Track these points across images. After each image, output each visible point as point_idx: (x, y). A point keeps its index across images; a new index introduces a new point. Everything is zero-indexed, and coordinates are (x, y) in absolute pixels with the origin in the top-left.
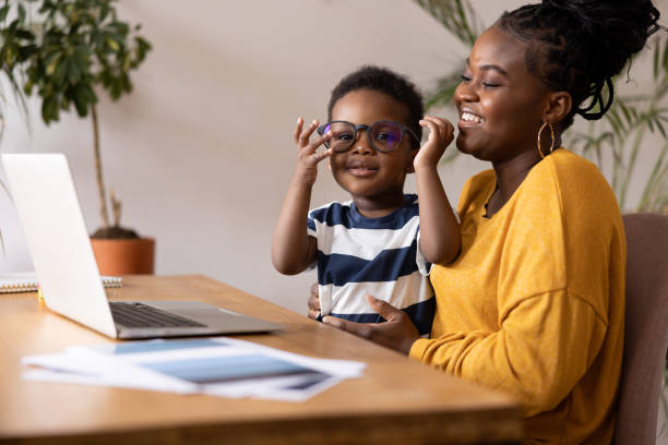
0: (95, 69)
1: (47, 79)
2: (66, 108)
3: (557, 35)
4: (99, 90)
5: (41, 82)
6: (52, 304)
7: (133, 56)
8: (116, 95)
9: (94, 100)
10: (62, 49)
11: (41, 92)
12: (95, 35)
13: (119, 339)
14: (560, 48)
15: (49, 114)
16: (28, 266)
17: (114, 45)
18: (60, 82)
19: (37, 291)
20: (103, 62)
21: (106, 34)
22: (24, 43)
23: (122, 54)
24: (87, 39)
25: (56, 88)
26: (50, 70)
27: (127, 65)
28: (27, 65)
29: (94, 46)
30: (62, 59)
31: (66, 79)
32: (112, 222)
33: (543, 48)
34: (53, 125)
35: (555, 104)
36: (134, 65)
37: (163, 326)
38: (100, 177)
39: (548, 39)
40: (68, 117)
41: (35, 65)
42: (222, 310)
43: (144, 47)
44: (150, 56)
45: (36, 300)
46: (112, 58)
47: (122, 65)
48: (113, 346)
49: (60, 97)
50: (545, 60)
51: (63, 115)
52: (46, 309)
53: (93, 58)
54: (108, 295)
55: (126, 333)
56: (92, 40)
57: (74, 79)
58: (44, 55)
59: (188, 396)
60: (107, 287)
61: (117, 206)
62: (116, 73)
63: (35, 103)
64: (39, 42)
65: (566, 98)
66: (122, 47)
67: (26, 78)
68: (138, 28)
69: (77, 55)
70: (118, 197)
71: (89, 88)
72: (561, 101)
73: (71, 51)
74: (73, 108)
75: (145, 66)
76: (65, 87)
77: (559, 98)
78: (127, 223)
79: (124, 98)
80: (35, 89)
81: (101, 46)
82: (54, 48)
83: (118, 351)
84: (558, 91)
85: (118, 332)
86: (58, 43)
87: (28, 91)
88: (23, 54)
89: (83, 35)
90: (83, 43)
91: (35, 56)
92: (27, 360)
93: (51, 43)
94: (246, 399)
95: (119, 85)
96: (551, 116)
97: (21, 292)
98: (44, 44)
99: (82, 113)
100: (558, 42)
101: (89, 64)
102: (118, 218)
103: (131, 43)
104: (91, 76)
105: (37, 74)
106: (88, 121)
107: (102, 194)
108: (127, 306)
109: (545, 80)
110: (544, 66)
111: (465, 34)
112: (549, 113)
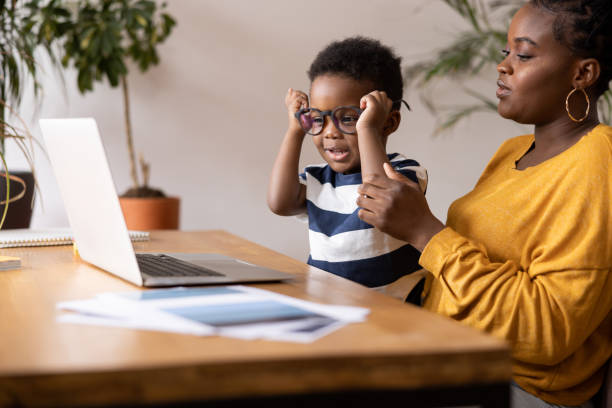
0: (126, 43)
1: (82, 53)
2: (99, 79)
3: (583, 6)
4: (130, 64)
5: (77, 55)
6: (86, 255)
7: (159, 31)
8: (144, 67)
9: (124, 71)
10: (96, 26)
11: (77, 65)
12: (125, 12)
13: (145, 287)
14: (586, 17)
15: (84, 84)
16: (64, 222)
17: (142, 21)
18: (94, 55)
19: (72, 244)
20: (133, 36)
21: (135, 11)
22: (61, 20)
23: (149, 29)
24: (118, 15)
25: (90, 61)
26: (85, 44)
27: (154, 39)
28: (63, 40)
29: (124, 22)
30: (95, 34)
31: (99, 52)
32: (141, 182)
33: (570, 19)
34: (88, 94)
35: (584, 71)
36: (161, 40)
37: (185, 275)
38: (130, 142)
39: (574, 10)
40: (102, 87)
41: (72, 39)
42: (239, 261)
43: (169, 23)
44: (175, 31)
45: (72, 252)
46: (140, 33)
47: (150, 39)
48: (139, 293)
49: (94, 69)
50: (571, 29)
51: (96, 85)
52: (80, 260)
53: (124, 33)
54: (135, 248)
55: (151, 281)
56: (122, 17)
57: (106, 53)
58: (79, 30)
59: (206, 337)
60: (134, 241)
61: (145, 168)
62: (144, 47)
63: (72, 74)
64: (74, 18)
65: (594, 64)
66: (150, 23)
67: (63, 52)
68: (164, 5)
69: (108, 30)
70: (147, 160)
71: (120, 61)
72: (590, 68)
73: (103, 26)
74: (105, 79)
75: (171, 41)
76: (98, 60)
77: (588, 65)
78: (155, 183)
79: (152, 70)
80: (72, 62)
81: (131, 23)
82: (89, 24)
83: (144, 298)
84: (586, 58)
85: (144, 280)
86: (92, 20)
87: (65, 64)
88: (60, 30)
89: (114, 12)
90: (114, 19)
91: (71, 32)
92: (62, 305)
93: (85, 20)
94: (258, 341)
95: (147, 58)
96: (580, 82)
97: (58, 245)
98: (79, 22)
99: (114, 83)
100: (584, 12)
101: (120, 38)
102: (146, 179)
103: (157, 19)
104: (121, 50)
105: (73, 48)
106: (119, 90)
107: (132, 156)
108: (153, 257)
109: (573, 48)
110: (571, 36)
111: (464, 8)
112: (578, 79)
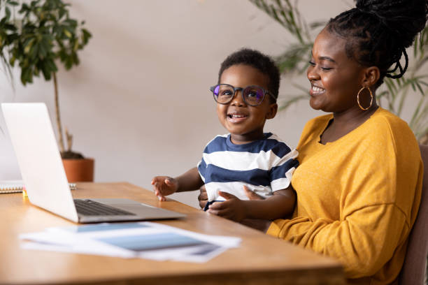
0: (56, 49)
1: (25, 56)
2: (37, 75)
3: (364, 31)
4: (59, 63)
5: (21, 58)
6: (33, 200)
7: (80, 41)
8: (68, 66)
9: (55, 69)
10: (35, 37)
11: (21, 64)
12: (56, 27)
13: (80, 223)
14: (367, 40)
15: (26, 78)
17: (69, 34)
18: (33, 58)
19: (21, 192)
20: (61, 45)
21: (63, 27)
22: (9, 32)
23: (73, 40)
24: (51, 30)
25: (31, 62)
26: (27, 50)
27: (76, 47)
28: (12, 46)
29: (55, 34)
30: (35, 43)
31: (37, 56)
32: (66, 148)
33: (355, 41)
34: (28, 85)
35: (369, 75)
36: (81, 47)
37: (107, 214)
38: (58, 119)
39: (359, 35)
40: (39, 80)
41: (17, 46)
42: (143, 204)
43: (87, 35)
44: (91, 41)
45: (22, 198)
46: (66, 43)
47: (73, 47)
48: (76, 227)
49: (33, 67)
50: (358, 49)
51: (35, 79)
52: (28, 203)
53: (55, 42)
54: (73, 195)
55: (84, 219)
56: (53, 32)
57: (42, 56)
58: (23, 40)
59: (129, 259)
60: (72, 190)
61: (70, 138)
62: (69, 52)
63: (17, 71)
64: (19, 32)
65: (376, 70)
66: (73, 35)
67: (11, 55)
68: (83, 23)
69: (44, 40)
70: (71, 133)
71: (52, 61)
72: (373, 73)
73: (40, 37)
74: (41, 74)
75: (87, 48)
76: (36, 61)
77: (371, 71)
78: (76, 149)
79: (74, 68)
80: (17, 62)
81: (60, 35)
82: (29, 35)
83: (79, 231)
84: (370, 66)
85: (79, 218)
86: (32, 32)
87: (12, 64)
88: (9, 40)
89: (49, 27)
90: (48, 33)
91: (17, 41)
92: (23, 236)
93: (27, 33)
94: (167, 262)
95: (71, 60)
96: (367, 83)
97: (12, 193)
98: (23, 33)
99: (47, 78)
100: (365, 36)
101: (52, 46)
102: (70, 145)
103: (79, 33)
104: (53, 54)
105: (18, 52)
106: (51, 82)
107: (60, 130)
108: (83, 202)
109: (360, 62)
110: (358, 53)
111: (293, 28)
112: (365, 81)
